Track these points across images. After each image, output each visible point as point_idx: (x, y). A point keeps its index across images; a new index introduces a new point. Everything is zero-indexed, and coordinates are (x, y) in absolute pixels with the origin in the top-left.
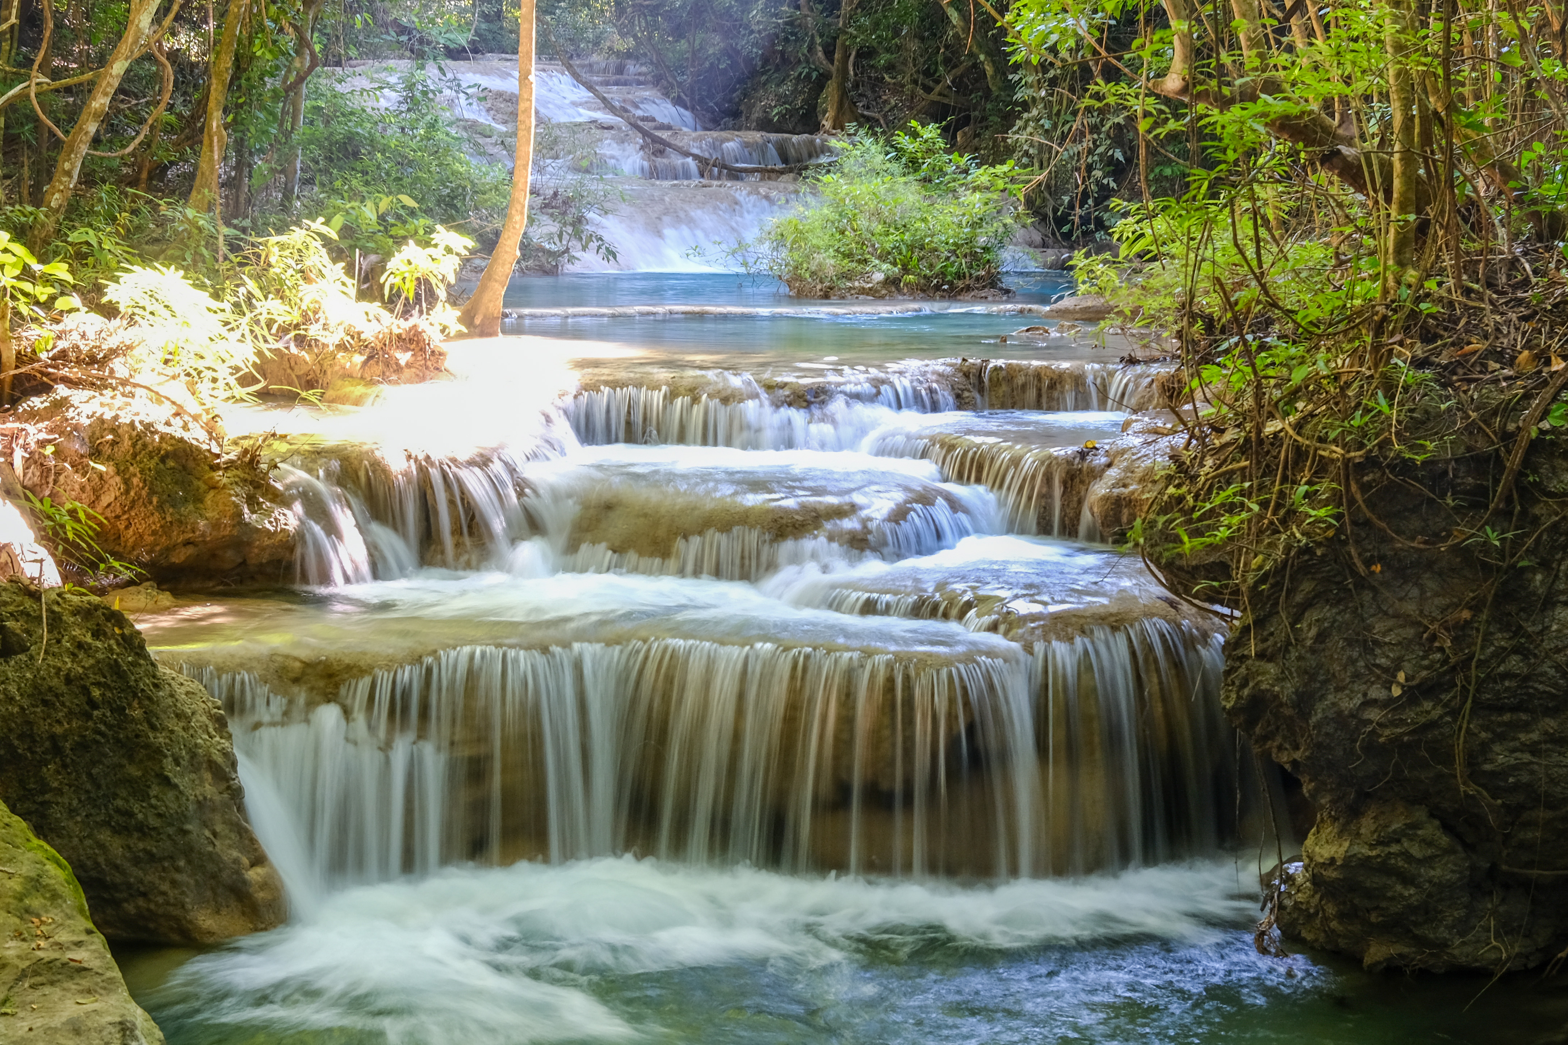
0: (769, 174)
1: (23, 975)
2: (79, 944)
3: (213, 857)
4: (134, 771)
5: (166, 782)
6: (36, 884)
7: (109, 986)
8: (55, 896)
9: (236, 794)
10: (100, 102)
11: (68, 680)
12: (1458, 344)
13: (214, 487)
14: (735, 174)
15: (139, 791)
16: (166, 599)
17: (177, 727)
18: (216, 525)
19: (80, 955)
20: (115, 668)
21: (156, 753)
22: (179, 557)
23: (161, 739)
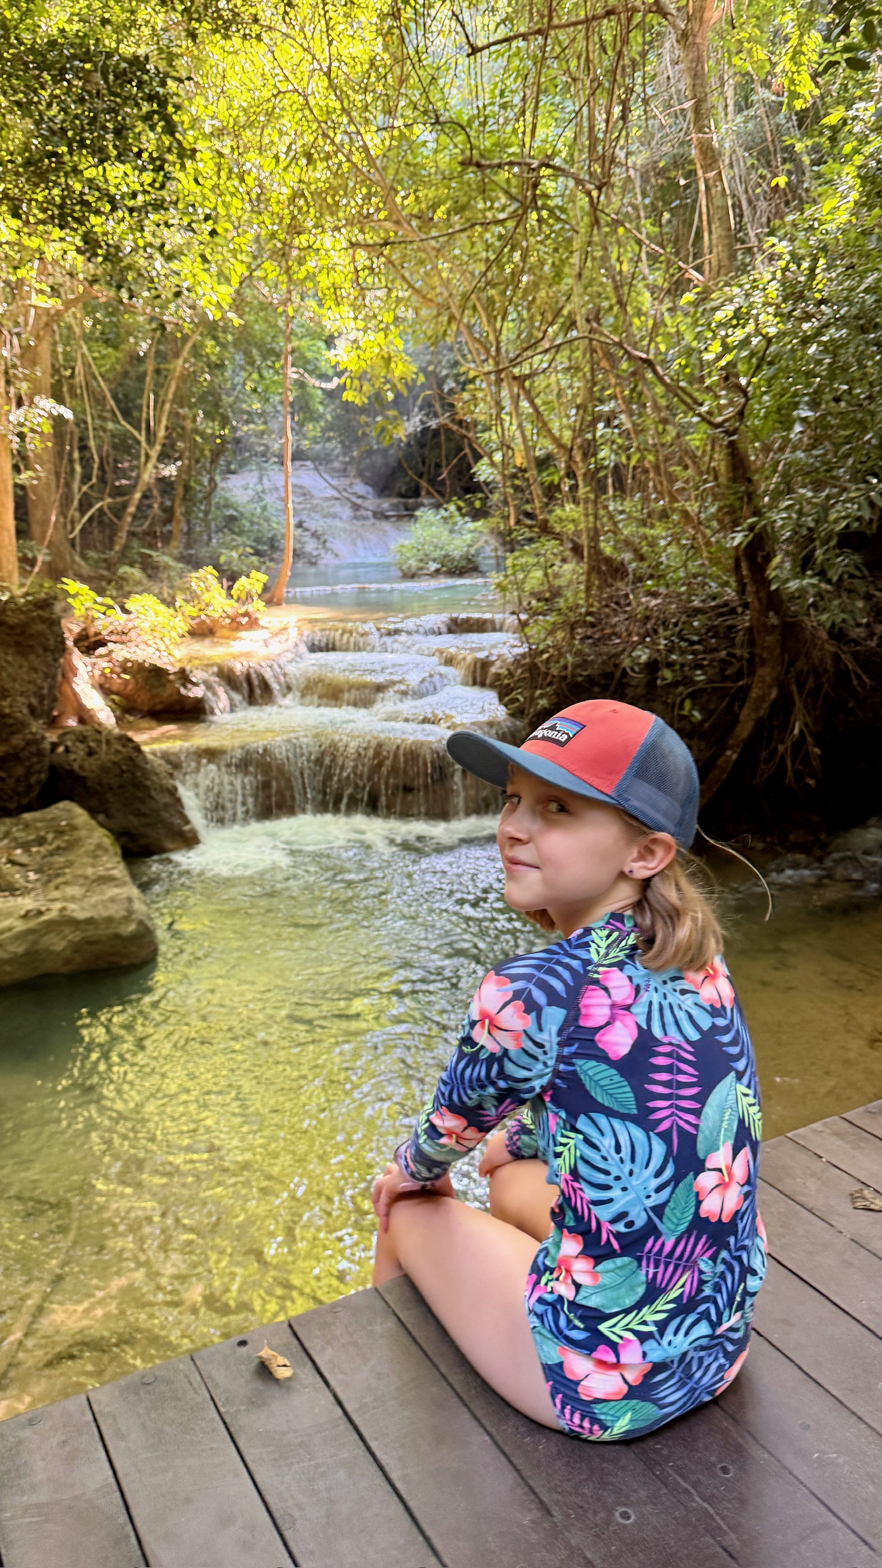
0: (400, 517)
1: (94, 881)
2: (114, 868)
3: (171, 824)
4: (140, 794)
5: (152, 798)
6: (99, 846)
7: (124, 884)
8: (106, 850)
9: (178, 800)
10: (132, 509)
11: (114, 763)
12: (603, 629)
13: (169, 681)
14: (387, 517)
15: (142, 801)
16: (153, 723)
17: (154, 778)
18: (171, 695)
19: (115, 872)
20: (131, 759)
21: (147, 788)
22: (159, 707)
23: (148, 783)
